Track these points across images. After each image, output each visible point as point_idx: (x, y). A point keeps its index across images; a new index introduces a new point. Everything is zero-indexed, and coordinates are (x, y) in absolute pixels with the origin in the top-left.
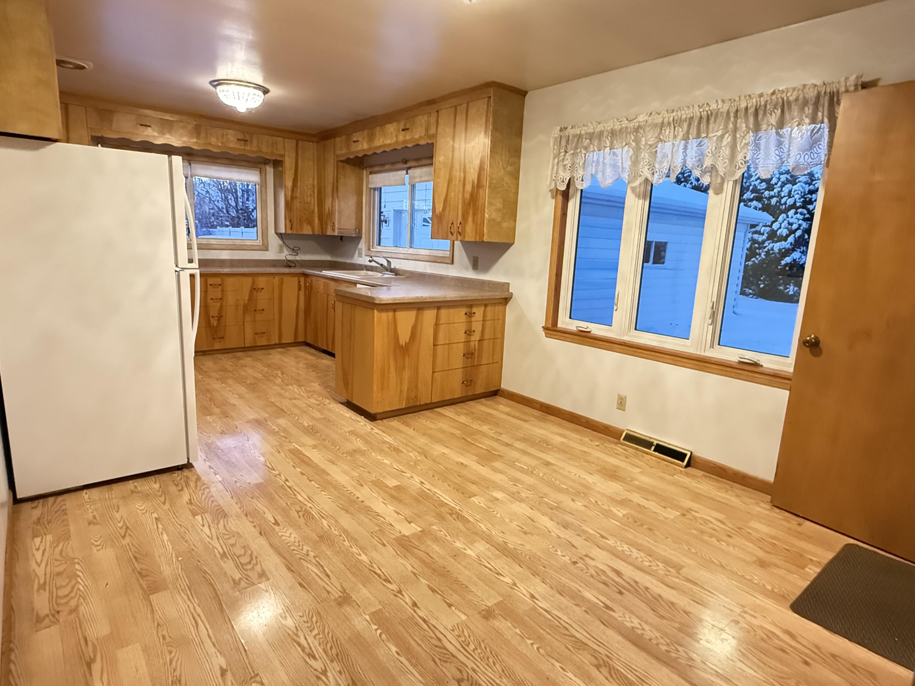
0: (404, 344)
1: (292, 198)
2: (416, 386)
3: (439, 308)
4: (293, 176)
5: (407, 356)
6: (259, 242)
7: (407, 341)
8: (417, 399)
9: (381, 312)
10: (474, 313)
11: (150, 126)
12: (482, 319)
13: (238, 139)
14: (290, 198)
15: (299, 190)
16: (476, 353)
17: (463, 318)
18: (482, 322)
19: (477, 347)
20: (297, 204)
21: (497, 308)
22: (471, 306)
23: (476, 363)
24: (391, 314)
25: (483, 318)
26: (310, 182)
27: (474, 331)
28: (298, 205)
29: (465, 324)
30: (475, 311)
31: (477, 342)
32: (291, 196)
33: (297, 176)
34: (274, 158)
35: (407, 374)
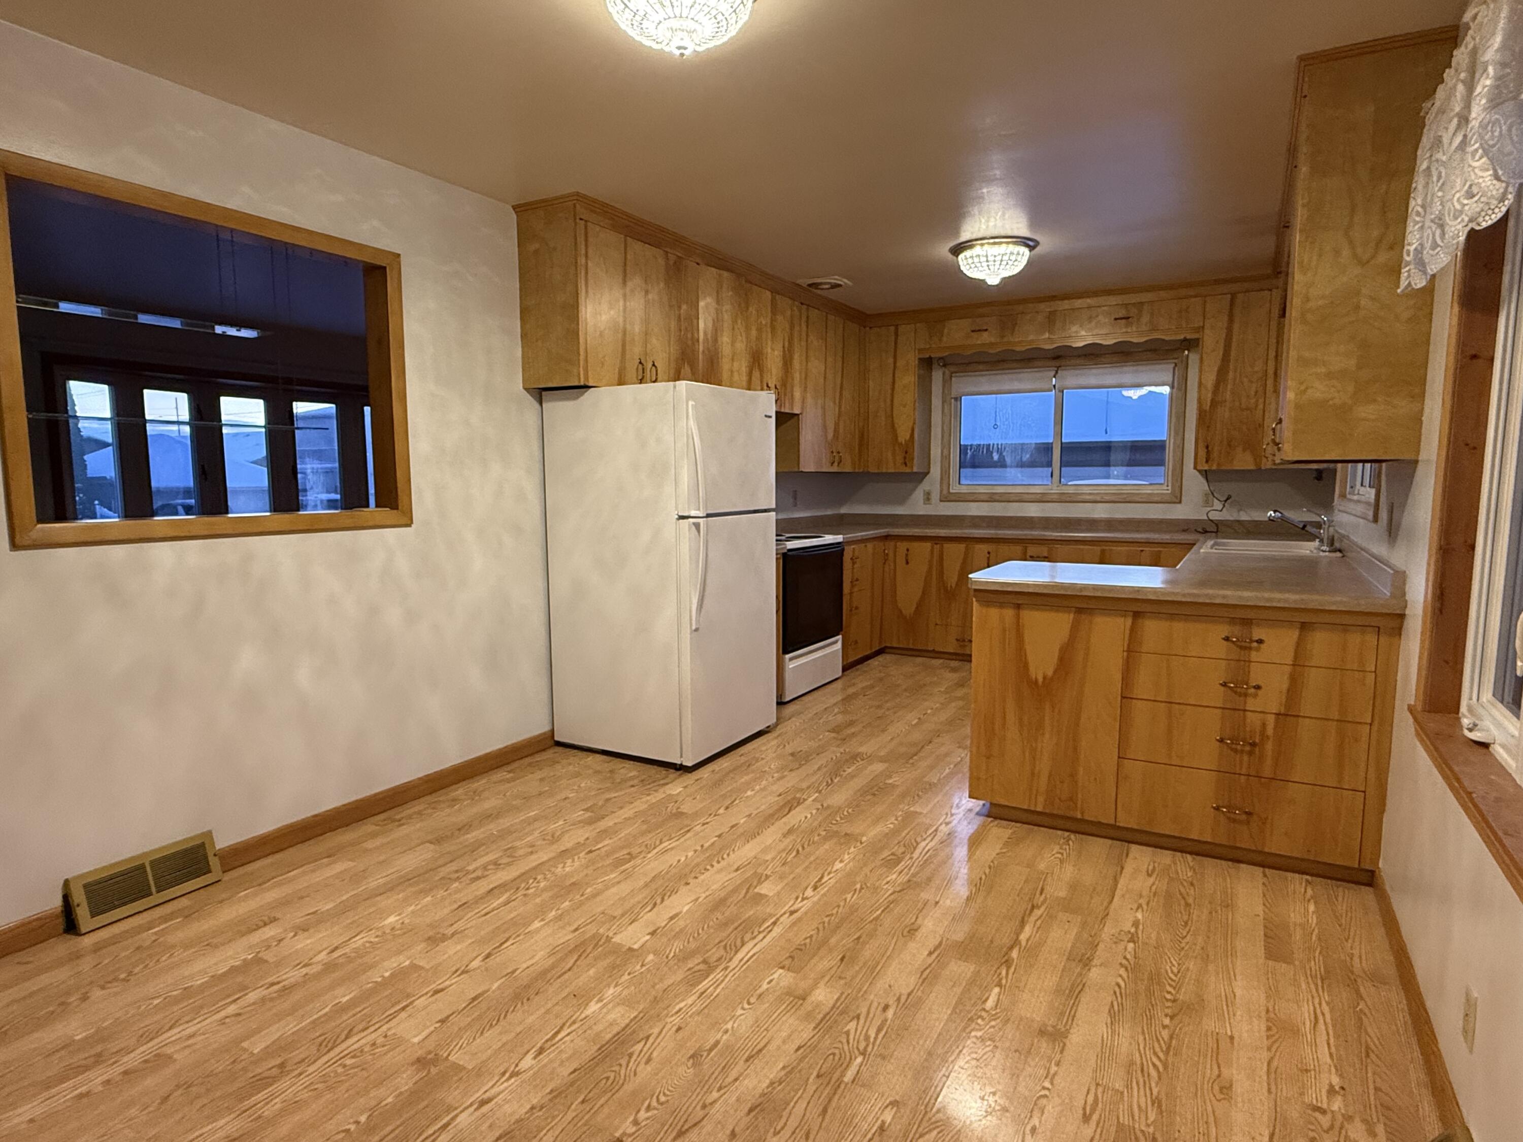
0: (1040, 680)
1: (1214, 403)
2: (1073, 775)
3: (1137, 615)
4: (1219, 362)
5: (1047, 706)
6: (1166, 490)
7: (1050, 673)
8: (1076, 804)
9: (988, 606)
10: (1260, 641)
11: (986, 330)
12: (1289, 661)
13: (1116, 319)
14: (1209, 404)
15: (1229, 387)
16: (1269, 746)
17: (1221, 649)
18: (1288, 669)
19: (1270, 731)
20: (1224, 413)
21: (1354, 639)
22: (1247, 623)
23: (1267, 772)
24: (1009, 613)
25: (1296, 657)
26: (1259, 366)
27: (1258, 687)
28: (1227, 414)
29: (1224, 663)
30: (1263, 637)
31: (1271, 720)
32: (1212, 400)
33: (1229, 361)
34: (1182, 337)
35: (1047, 743)
